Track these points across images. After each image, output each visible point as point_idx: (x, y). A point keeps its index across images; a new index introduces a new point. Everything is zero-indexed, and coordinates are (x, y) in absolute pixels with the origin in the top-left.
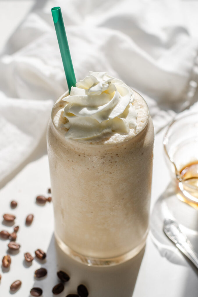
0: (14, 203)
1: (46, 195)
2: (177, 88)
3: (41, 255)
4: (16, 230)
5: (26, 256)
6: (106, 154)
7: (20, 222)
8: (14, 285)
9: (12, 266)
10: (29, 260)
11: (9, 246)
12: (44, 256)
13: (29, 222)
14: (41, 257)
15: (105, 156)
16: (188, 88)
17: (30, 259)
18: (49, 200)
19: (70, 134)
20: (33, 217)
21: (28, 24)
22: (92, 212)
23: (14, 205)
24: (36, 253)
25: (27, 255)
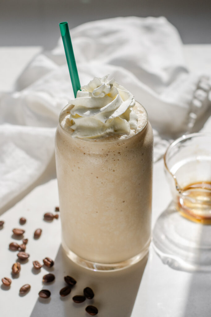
0: (23, 219)
1: (54, 213)
2: (178, 120)
3: (49, 263)
4: (26, 242)
5: (34, 263)
6: (109, 152)
7: (29, 235)
8: (24, 288)
9: (22, 273)
10: (37, 266)
11: (19, 255)
12: (52, 263)
13: (37, 235)
14: (49, 264)
15: (108, 153)
16: (188, 119)
17: (39, 266)
18: (56, 217)
19: (76, 134)
20: (41, 231)
21: (36, 64)
22: (97, 212)
23: (23, 222)
24: (44, 261)
25: (36, 263)
